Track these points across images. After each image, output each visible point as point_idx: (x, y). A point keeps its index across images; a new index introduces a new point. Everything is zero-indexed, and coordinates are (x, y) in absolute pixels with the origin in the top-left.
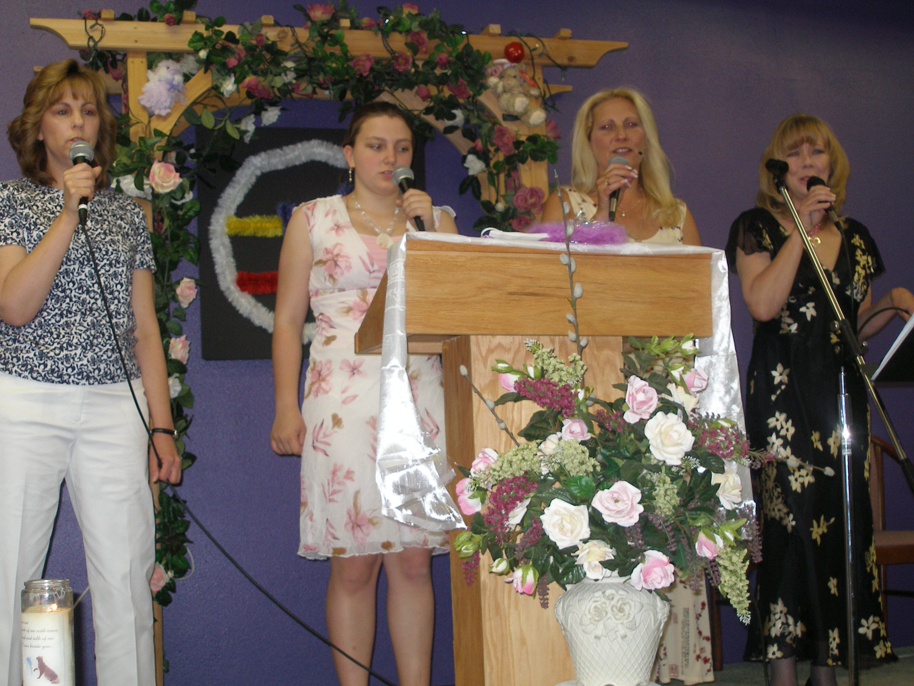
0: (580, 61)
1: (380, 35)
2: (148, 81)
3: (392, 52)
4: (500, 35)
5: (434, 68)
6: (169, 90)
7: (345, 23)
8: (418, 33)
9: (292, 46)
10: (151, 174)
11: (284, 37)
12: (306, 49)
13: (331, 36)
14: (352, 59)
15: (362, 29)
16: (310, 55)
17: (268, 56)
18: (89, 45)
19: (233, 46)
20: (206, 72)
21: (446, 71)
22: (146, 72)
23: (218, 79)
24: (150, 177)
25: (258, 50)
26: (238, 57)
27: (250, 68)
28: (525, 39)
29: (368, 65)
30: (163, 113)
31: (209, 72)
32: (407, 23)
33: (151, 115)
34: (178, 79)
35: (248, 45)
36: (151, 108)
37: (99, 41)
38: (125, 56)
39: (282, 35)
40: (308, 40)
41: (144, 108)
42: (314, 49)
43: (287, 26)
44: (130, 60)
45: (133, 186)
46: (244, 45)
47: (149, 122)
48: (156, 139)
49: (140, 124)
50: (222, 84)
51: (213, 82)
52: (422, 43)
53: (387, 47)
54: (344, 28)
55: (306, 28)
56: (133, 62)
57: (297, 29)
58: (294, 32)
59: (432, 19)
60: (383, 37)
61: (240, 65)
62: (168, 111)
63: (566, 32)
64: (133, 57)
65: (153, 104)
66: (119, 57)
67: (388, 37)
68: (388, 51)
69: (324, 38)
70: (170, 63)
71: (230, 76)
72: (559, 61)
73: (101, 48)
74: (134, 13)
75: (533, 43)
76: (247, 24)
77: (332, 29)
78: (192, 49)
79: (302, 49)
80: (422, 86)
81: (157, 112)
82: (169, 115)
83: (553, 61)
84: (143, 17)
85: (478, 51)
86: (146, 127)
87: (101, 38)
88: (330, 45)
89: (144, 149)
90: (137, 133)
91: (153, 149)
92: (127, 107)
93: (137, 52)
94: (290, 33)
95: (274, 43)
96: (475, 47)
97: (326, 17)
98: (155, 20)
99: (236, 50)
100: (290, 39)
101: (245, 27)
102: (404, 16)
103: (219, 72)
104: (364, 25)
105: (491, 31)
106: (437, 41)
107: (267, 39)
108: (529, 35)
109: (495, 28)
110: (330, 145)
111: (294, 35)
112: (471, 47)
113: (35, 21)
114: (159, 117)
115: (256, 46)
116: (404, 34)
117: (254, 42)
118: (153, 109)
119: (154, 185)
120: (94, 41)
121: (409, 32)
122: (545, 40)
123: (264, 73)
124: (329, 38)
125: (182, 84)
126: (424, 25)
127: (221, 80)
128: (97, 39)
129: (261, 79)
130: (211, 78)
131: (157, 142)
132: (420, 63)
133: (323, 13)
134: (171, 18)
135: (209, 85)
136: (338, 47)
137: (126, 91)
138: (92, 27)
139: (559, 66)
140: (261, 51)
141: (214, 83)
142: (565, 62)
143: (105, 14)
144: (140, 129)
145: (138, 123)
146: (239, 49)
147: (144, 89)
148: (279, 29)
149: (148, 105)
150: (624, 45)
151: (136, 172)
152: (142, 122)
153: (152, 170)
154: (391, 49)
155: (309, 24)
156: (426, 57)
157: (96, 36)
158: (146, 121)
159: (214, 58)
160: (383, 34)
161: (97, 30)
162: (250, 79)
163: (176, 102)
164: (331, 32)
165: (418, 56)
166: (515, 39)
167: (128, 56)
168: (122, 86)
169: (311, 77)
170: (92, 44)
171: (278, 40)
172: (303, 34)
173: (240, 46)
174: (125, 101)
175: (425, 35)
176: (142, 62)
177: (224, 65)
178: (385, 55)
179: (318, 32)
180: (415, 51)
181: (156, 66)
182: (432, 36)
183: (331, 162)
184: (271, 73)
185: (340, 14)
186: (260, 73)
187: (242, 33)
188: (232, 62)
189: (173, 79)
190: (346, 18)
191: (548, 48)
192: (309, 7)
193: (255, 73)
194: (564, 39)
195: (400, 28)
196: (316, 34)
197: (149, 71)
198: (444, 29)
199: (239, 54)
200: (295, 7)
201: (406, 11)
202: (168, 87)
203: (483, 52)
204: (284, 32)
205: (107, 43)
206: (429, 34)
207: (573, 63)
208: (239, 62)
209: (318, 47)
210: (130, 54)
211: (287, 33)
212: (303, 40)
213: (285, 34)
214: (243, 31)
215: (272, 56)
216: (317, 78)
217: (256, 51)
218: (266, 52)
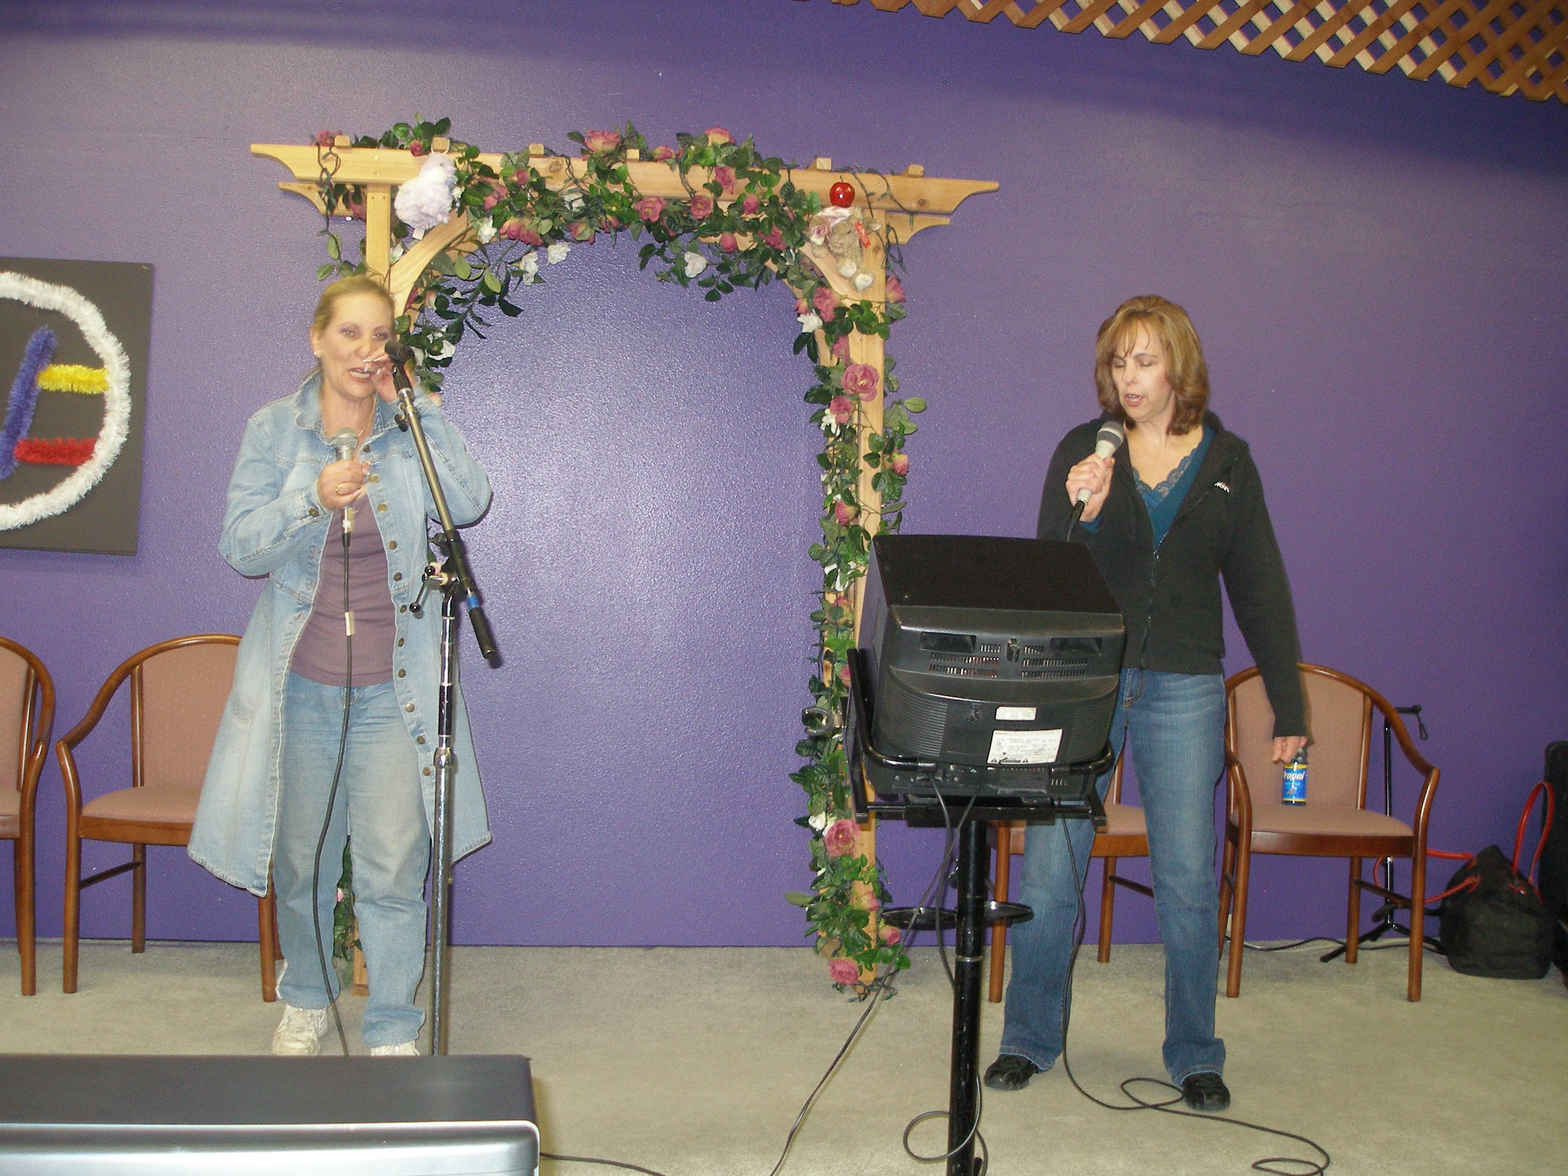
0: (933, 206)
1: (677, 169)
3: (692, 192)
4: (831, 171)
5: (741, 212)
7: (634, 153)
8: (723, 169)
9: (566, 182)
11: (558, 171)
12: (583, 185)
13: (614, 171)
14: (640, 198)
15: (656, 161)
16: (588, 193)
17: (534, 196)
18: (321, 178)
19: (493, 181)
20: (460, 213)
21: (757, 216)
23: (473, 222)
25: (523, 187)
26: (497, 196)
27: (513, 209)
28: (864, 177)
29: (659, 208)
31: (465, 213)
32: (712, 154)
33: (392, 263)
35: (508, 181)
37: (333, 174)
38: (364, 188)
39: (554, 168)
40: (585, 175)
42: (592, 186)
43: (562, 156)
44: (370, 195)
46: (504, 178)
47: (389, 272)
50: (479, 227)
51: (468, 225)
52: (728, 182)
53: (685, 183)
54: (632, 160)
55: (583, 160)
56: (373, 198)
57: (574, 161)
58: (569, 165)
59: (745, 149)
60: (681, 172)
61: (501, 204)
63: (916, 169)
64: (373, 192)
66: (360, 191)
67: (687, 172)
68: (687, 190)
69: (605, 173)
71: (487, 218)
72: (906, 205)
73: (337, 180)
74: (378, 136)
75: (873, 183)
76: (511, 153)
77: (615, 162)
79: (579, 186)
80: (727, 234)
83: (899, 205)
84: (390, 142)
85: (802, 192)
87: (335, 170)
88: (610, 184)
93: (378, 185)
94: (565, 166)
95: (543, 179)
96: (798, 187)
97: (610, 148)
98: (402, 148)
99: (497, 188)
100: (564, 174)
101: (509, 158)
102: (708, 146)
103: (475, 213)
104: (656, 157)
105: (818, 166)
106: (747, 180)
107: (536, 173)
108: (870, 171)
109: (824, 163)
111: (569, 168)
112: (792, 187)
113: (256, 148)
115: (522, 183)
116: (706, 169)
117: (519, 177)
120: (327, 172)
121: (713, 166)
122: (890, 178)
123: (530, 216)
124: (610, 174)
126: (733, 158)
127: (478, 222)
128: (331, 171)
129: (526, 222)
130: (465, 220)
132: (724, 206)
133: (604, 143)
134: (418, 146)
135: (463, 228)
136: (621, 186)
138: (325, 157)
139: (905, 211)
140: (527, 189)
141: (471, 225)
142: (914, 206)
143: (338, 141)
146: (501, 186)
148: (551, 160)
150: (994, 185)
154: (692, 189)
155: (587, 155)
156: (733, 198)
157: (330, 166)
158: (385, 272)
159: (471, 198)
160: (681, 167)
161: (329, 160)
162: (511, 223)
164: (613, 167)
165: (722, 198)
166: (848, 178)
167: (368, 190)
169: (590, 218)
170: (325, 176)
171: (549, 174)
172: (580, 166)
173: (501, 181)
175: (732, 172)
176: (384, 198)
177: (481, 206)
178: (682, 193)
179: (598, 165)
180: (719, 192)
182: (742, 171)
184: (538, 215)
185: (626, 143)
186: (524, 215)
187: (504, 165)
188: (491, 201)
190: (634, 148)
191: (892, 189)
192: (588, 135)
193: (519, 215)
194: (914, 176)
195: (703, 162)
196: (595, 168)
198: (759, 164)
199: (498, 193)
200: (570, 135)
201: (714, 138)
203: (807, 192)
204: (557, 163)
205: (342, 175)
206: (737, 172)
207: (923, 209)
208: (499, 201)
209: (598, 183)
210: (370, 188)
211: (560, 165)
212: (579, 175)
213: (559, 167)
214: (507, 162)
215: (539, 195)
216: (597, 220)
217: (520, 189)
218: (533, 191)
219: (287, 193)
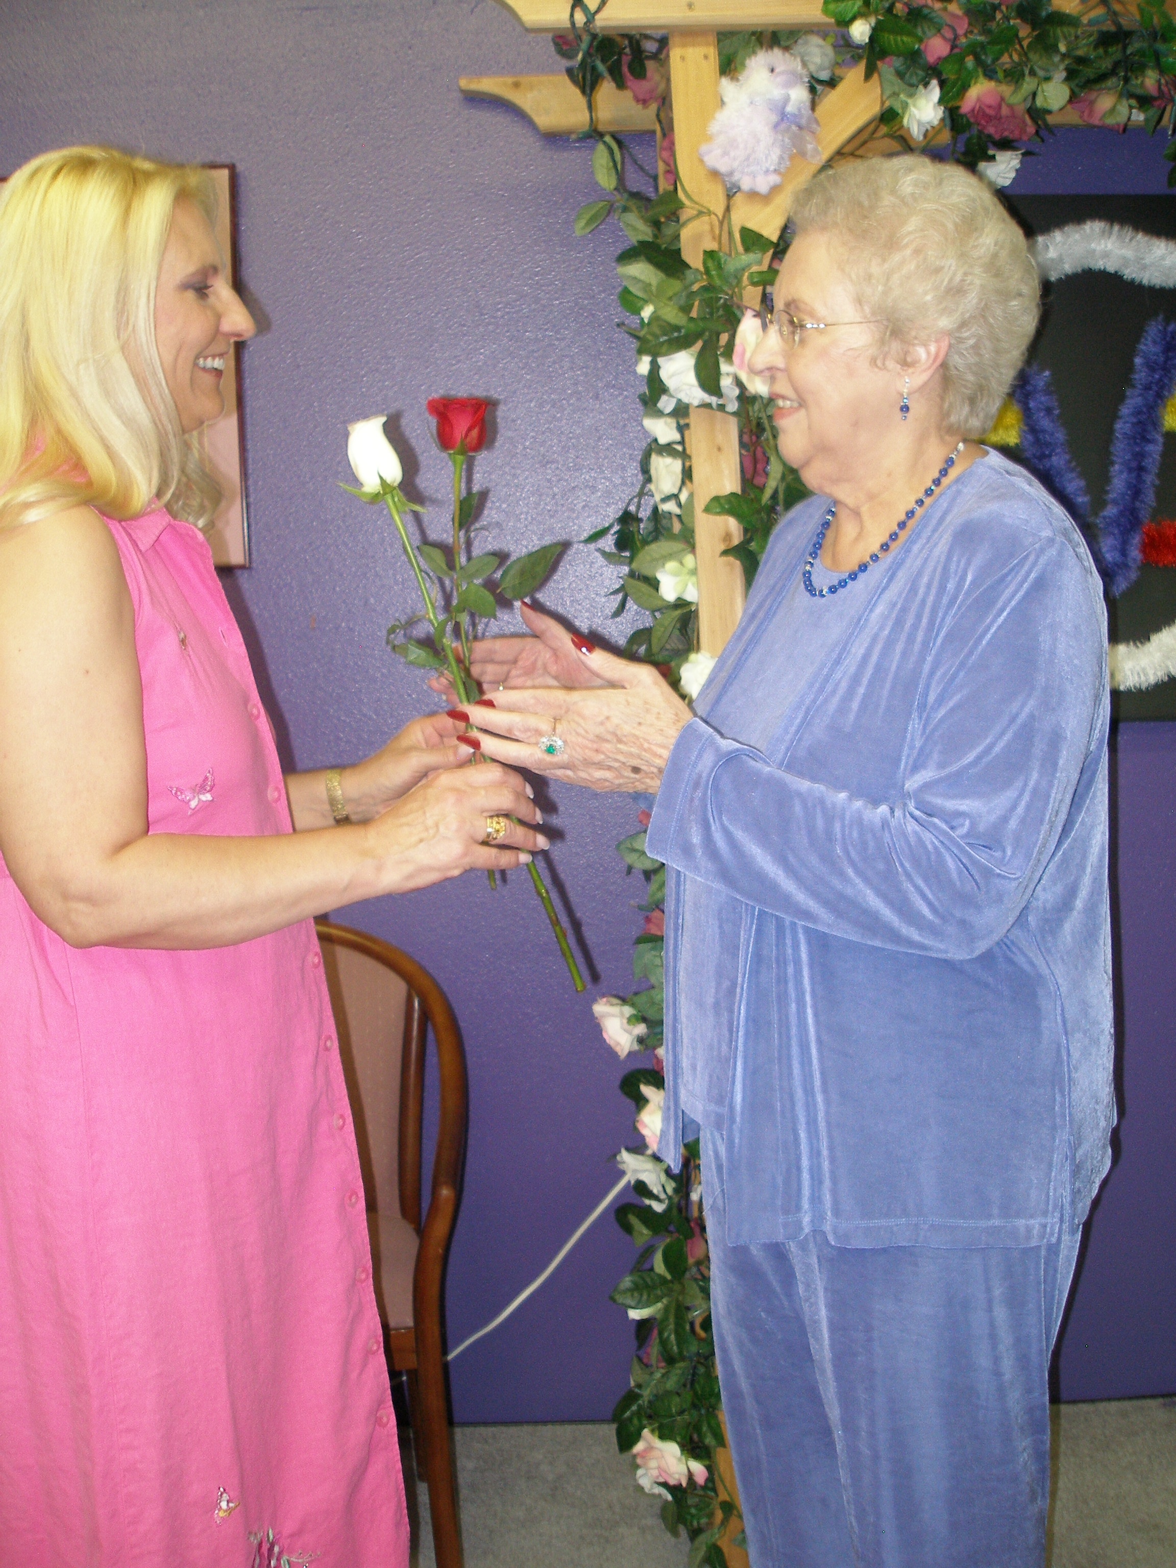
2: (723, 103)
6: (776, 126)
9: (1084, 1)
10: (737, 349)
12: (1119, 9)
17: (1024, 31)
18: (573, 21)
19: (937, 7)
20: (868, 76)
22: (717, 83)
23: (895, 94)
24: (736, 357)
26: (949, 35)
27: (979, 62)
30: (763, 184)
31: (875, 76)
33: (731, 192)
34: (799, 95)
36: (731, 174)
37: (598, 10)
38: (663, 42)
41: (715, 174)
42: (1138, 8)
44: (675, 54)
45: (691, 378)
47: (728, 209)
48: (746, 258)
49: (705, 219)
50: (905, 106)
51: (883, 103)
56: (683, 58)
61: (956, 54)
62: (774, 179)
64: (684, 45)
65: (735, 164)
66: (650, 46)
70: (776, 56)
71: (926, 85)
73: (603, 28)
78: (833, 20)
79: (1109, 10)
81: (746, 184)
82: (775, 189)
86: (721, 223)
89: (717, 282)
90: (698, 238)
91: (739, 281)
92: (673, 173)
93: (692, 33)
99: (945, 18)
103: (900, 75)
110: (1128, 232)
114: (753, 195)
115: (994, 7)
118: (736, 177)
119: (744, 377)
120: (585, 9)
123: (1014, 76)
125: (806, 111)
127: (902, 96)
128: (592, 6)
129: (1006, 90)
130: (879, 90)
131: (749, 266)
135: (875, 110)
137: (668, 129)
140: (1007, 18)
141: (887, 104)
144: (707, 227)
145: (700, 214)
146: (954, 16)
147: (714, 127)
149: (723, 168)
151: (699, 345)
152: (709, 213)
153: (738, 340)
158: (720, 211)
159: (890, 39)
162: (979, 90)
163: (792, 157)
167: (671, 42)
168: (658, 115)
170: (580, 19)
173: (954, 7)
174: (665, 154)
176: (706, 57)
177: (913, 57)
181: (743, 65)
183: (1129, 273)
184: (1033, 73)
186: (1001, 75)
188: (936, 47)
189: (787, 100)
193: (990, 74)
197: (725, 82)
199: (952, 28)
202: (774, 118)
205: (618, 15)
208: (953, 47)
209: (1148, 3)
210: (674, 41)
215: (1033, 29)
216: (1139, 82)
217: (994, 18)
218: (1018, 21)
219: (475, 99)
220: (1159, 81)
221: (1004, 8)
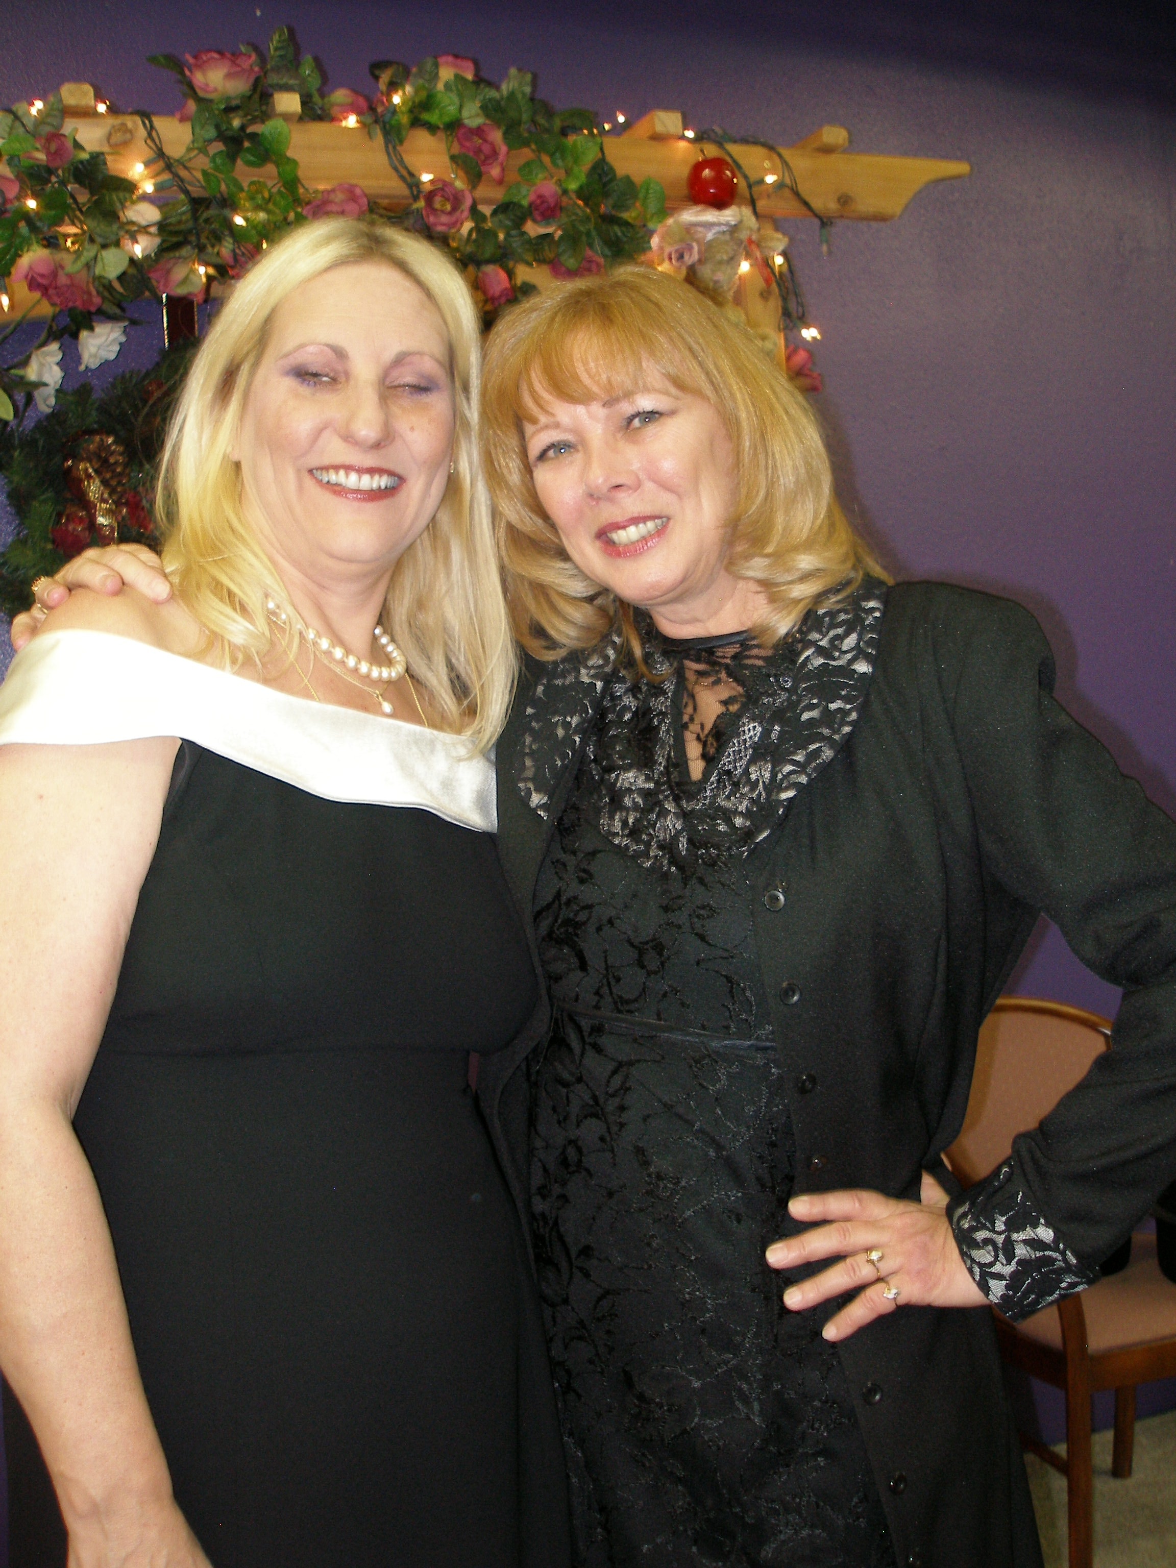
0: (867, 204)
1: (379, 138)
4: (681, 138)
5: (519, 222)
7: (288, 103)
8: (479, 131)
9: (148, 166)
11: (124, 143)
12: (183, 173)
13: (254, 137)
14: (308, 199)
15: (333, 120)
16: (196, 192)
17: (83, 196)
21: (549, 230)
25: (54, 179)
28: (737, 150)
32: (449, 105)
35: (25, 163)
39: (118, 138)
40: (189, 150)
42: (205, 173)
43: (134, 113)
46: (13, 162)
52: (491, 157)
53: (397, 168)
54: (285, 120)
55: (182, 120)
57: (158, 122)
58: (150, 130)
59: (512, 95)
60: (387, 142)
61: (7, 218)
63: (834, 135)
67: (401, 142)
68: (402, 178)
69: (234, 143)
72: (817, 204)
75: (760, 164)
76: (21, 109)
77: (254, 121)
79: (176, 175)
80: (493, 270)
83: (808, 206)
85: (628, 180)
88: (250, 164)
94: (142, 132)
95: (97, 159)
96: (619, 170)
97: (237, 87)
100: (141, 148)
101: (17, 119)
102: (440, 86)
104: (335, 111)
105: (659, 128)
106: (527, 153)
107: (78, 146)
109: (671, 120)
111: (150, 135)
112: (612, 169)
115: (50, 171)
116: (441, 134)
117: (41, 156)
121: (454, 126)
122: (789, 155)
124: (247, 144)
126: (492, 110)
129: (64, 257)
132: (486, 210)
133: (229, 76)
136: (270, 168)
139: (818, 216)
140: (63, 183)
142: (831, 205)
146: (4, 178)
148: (110, 122)
150: (962, 168)
154: (412, 176)
155: (192, 106)
156: (499, 194)
160: (386, 133)
162: (35, 257)
164: (250, 130)
165: (482, 191)
166: (711, 151)
169: (201, 247)
171: (106, 149)
172: (176, 135)
173: (4, 166)
175: (497, 136)
178: (390, 185)
179: (217, 127)
180: (475, 177)
182: (514, 138)
184: (94, 241)
185: (274, 79)
187: (9, 134)
190: (290, 89)
191: (792, 174)
192: (191, 60)
194: (827, 150)
195: (432, 117)
196: (211, 133)
198: (542, 121)
199: (2, 193)
200: (153, 60)
201: (446, 74)
203: (639, 181)
204: (124, 128)
206: (506, 134)
207: (850, 212)
208: (3, 212)
209: (217, 168)
211: (131, 132)
212: (175, 151)
213: (128, 136)
214: (11, 128)
215: (92, 194)
216: (216, 250)
217: (49, 181)
218: (77, 186)
220: (234, 251)
221: (60, 172)
